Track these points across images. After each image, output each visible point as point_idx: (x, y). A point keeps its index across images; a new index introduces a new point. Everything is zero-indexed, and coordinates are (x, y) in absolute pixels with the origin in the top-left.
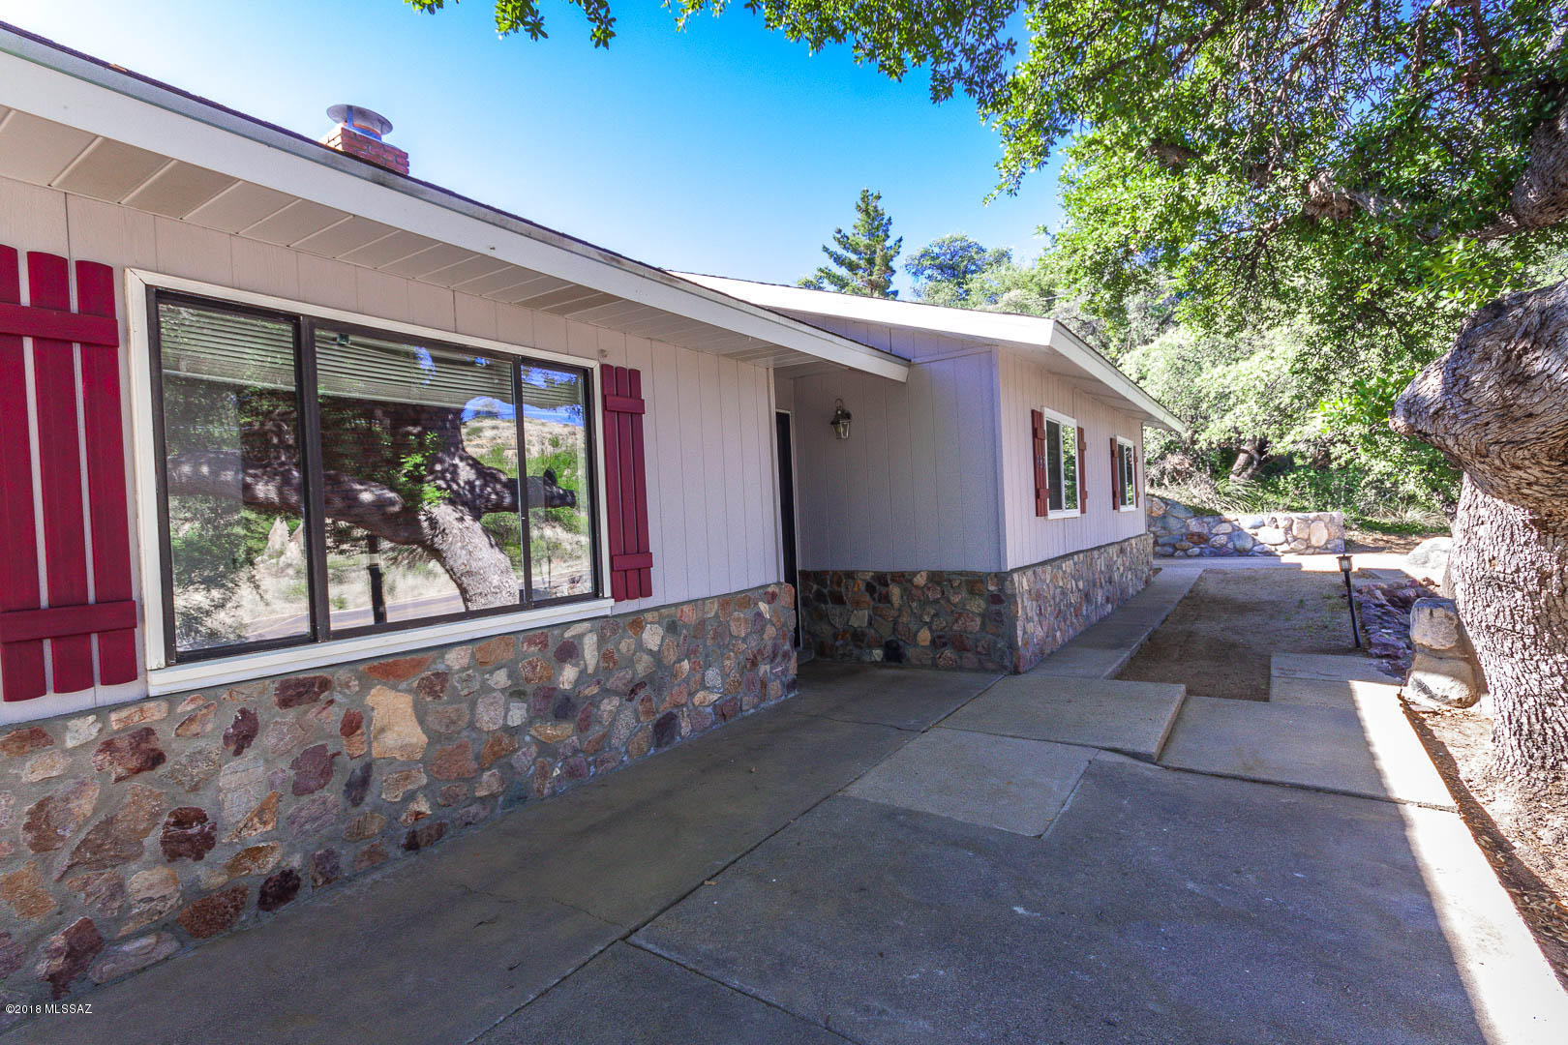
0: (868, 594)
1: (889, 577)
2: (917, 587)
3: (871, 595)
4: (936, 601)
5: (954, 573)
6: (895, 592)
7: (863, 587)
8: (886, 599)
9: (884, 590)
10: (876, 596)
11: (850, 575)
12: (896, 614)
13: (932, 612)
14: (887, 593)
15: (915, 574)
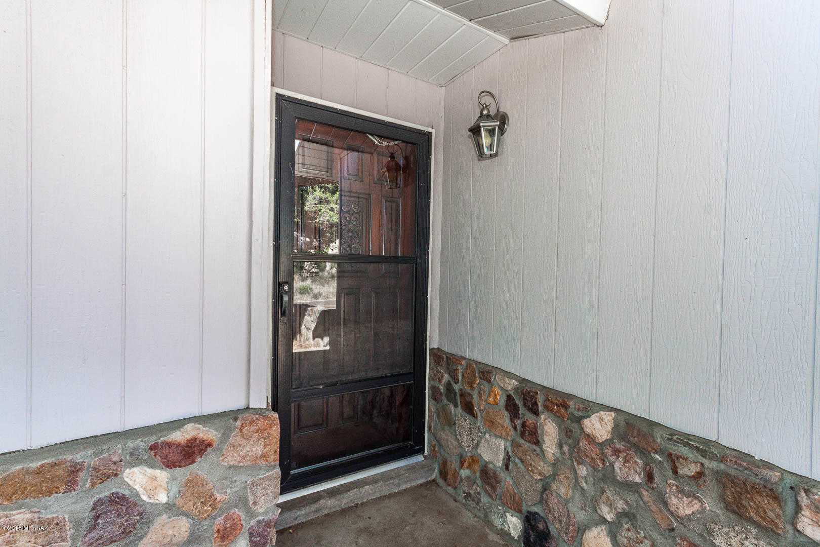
0: (507, 414)
1: (540, 399)
2: (590, 439)
3: (512, 420)
4: (632, 487)
5: (686, 439)
6: (550, 430)
7: (502, 400)
8: (533, 435)
9: (530, 418)
10: (519, 423)
11: (487, 373)
12: (548, 470)
13: (620, 505)
14: (536, 427)
15: (589, 407)
